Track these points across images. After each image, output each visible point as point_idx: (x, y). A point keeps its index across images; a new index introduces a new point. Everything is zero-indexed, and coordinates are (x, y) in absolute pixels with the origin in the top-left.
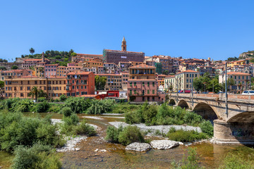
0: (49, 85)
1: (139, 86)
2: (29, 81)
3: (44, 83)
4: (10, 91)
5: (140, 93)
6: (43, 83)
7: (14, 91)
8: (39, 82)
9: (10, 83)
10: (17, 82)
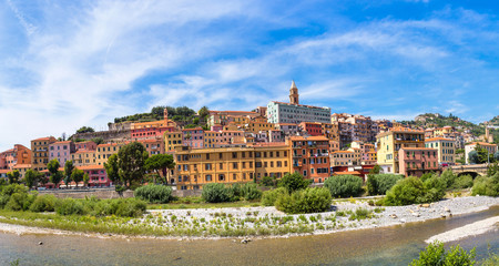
0: (258, 160)
1: (418, 157)
2: (221, 154)
3: (251, 156)
4: (187, 173)
5: (419, 165)
6: (247, 155)
7: (193, 172)
8: (240, 155)
9: (186, 157)
10: (199, 155)
